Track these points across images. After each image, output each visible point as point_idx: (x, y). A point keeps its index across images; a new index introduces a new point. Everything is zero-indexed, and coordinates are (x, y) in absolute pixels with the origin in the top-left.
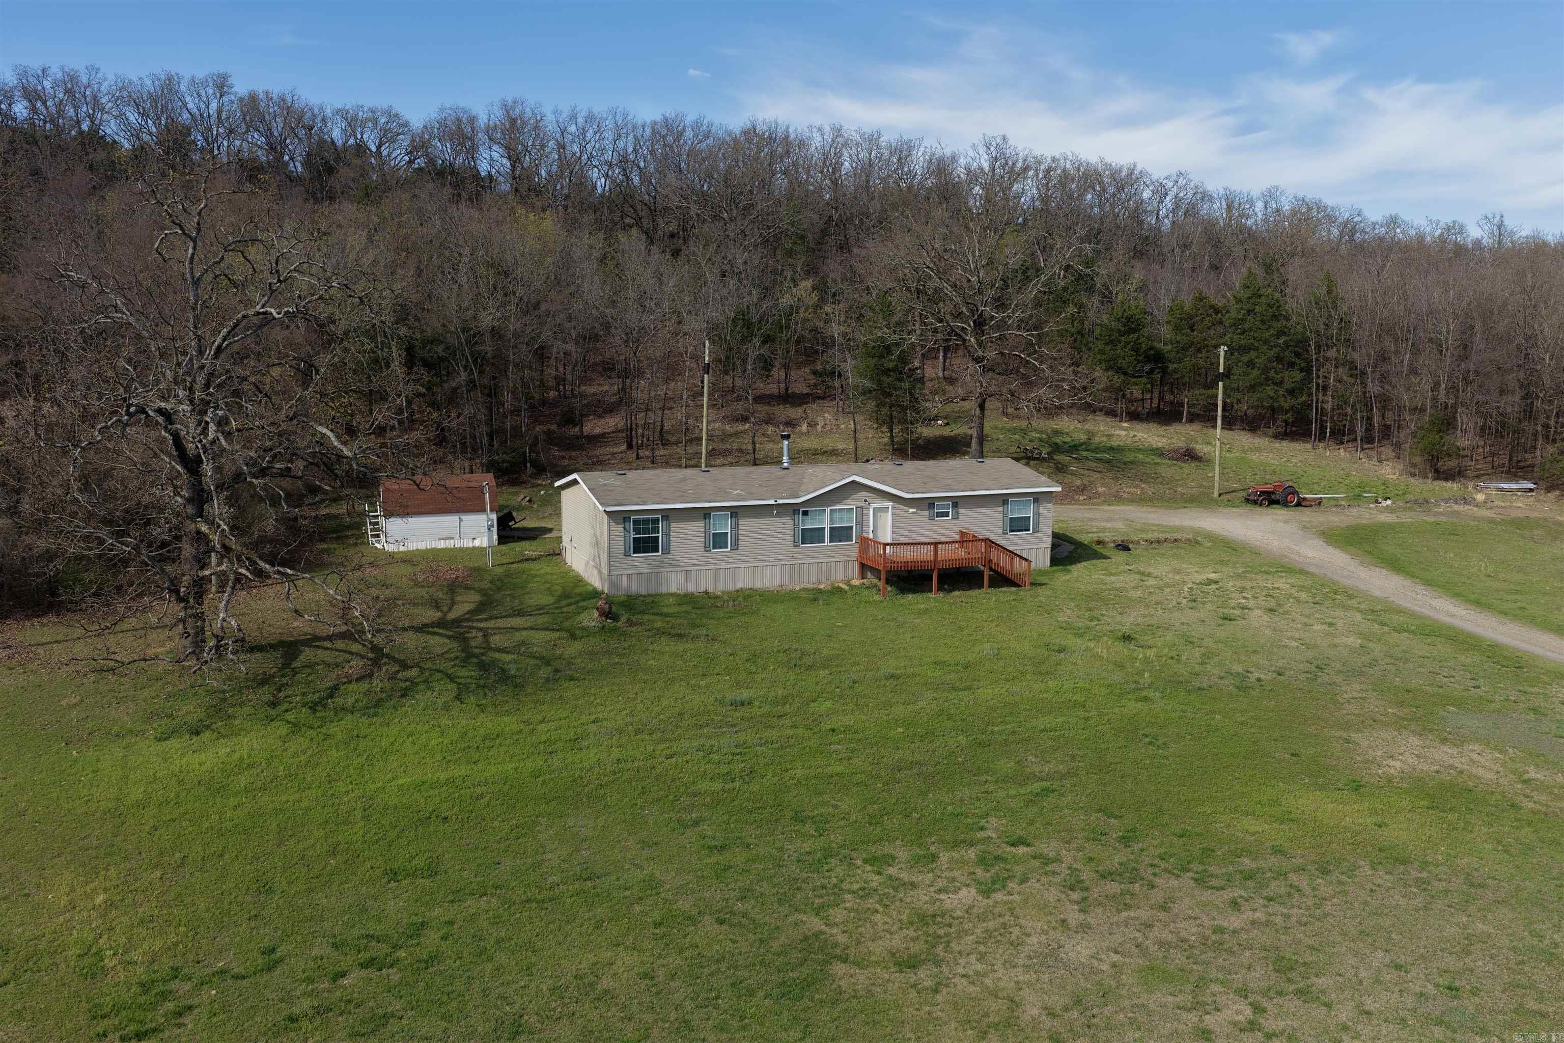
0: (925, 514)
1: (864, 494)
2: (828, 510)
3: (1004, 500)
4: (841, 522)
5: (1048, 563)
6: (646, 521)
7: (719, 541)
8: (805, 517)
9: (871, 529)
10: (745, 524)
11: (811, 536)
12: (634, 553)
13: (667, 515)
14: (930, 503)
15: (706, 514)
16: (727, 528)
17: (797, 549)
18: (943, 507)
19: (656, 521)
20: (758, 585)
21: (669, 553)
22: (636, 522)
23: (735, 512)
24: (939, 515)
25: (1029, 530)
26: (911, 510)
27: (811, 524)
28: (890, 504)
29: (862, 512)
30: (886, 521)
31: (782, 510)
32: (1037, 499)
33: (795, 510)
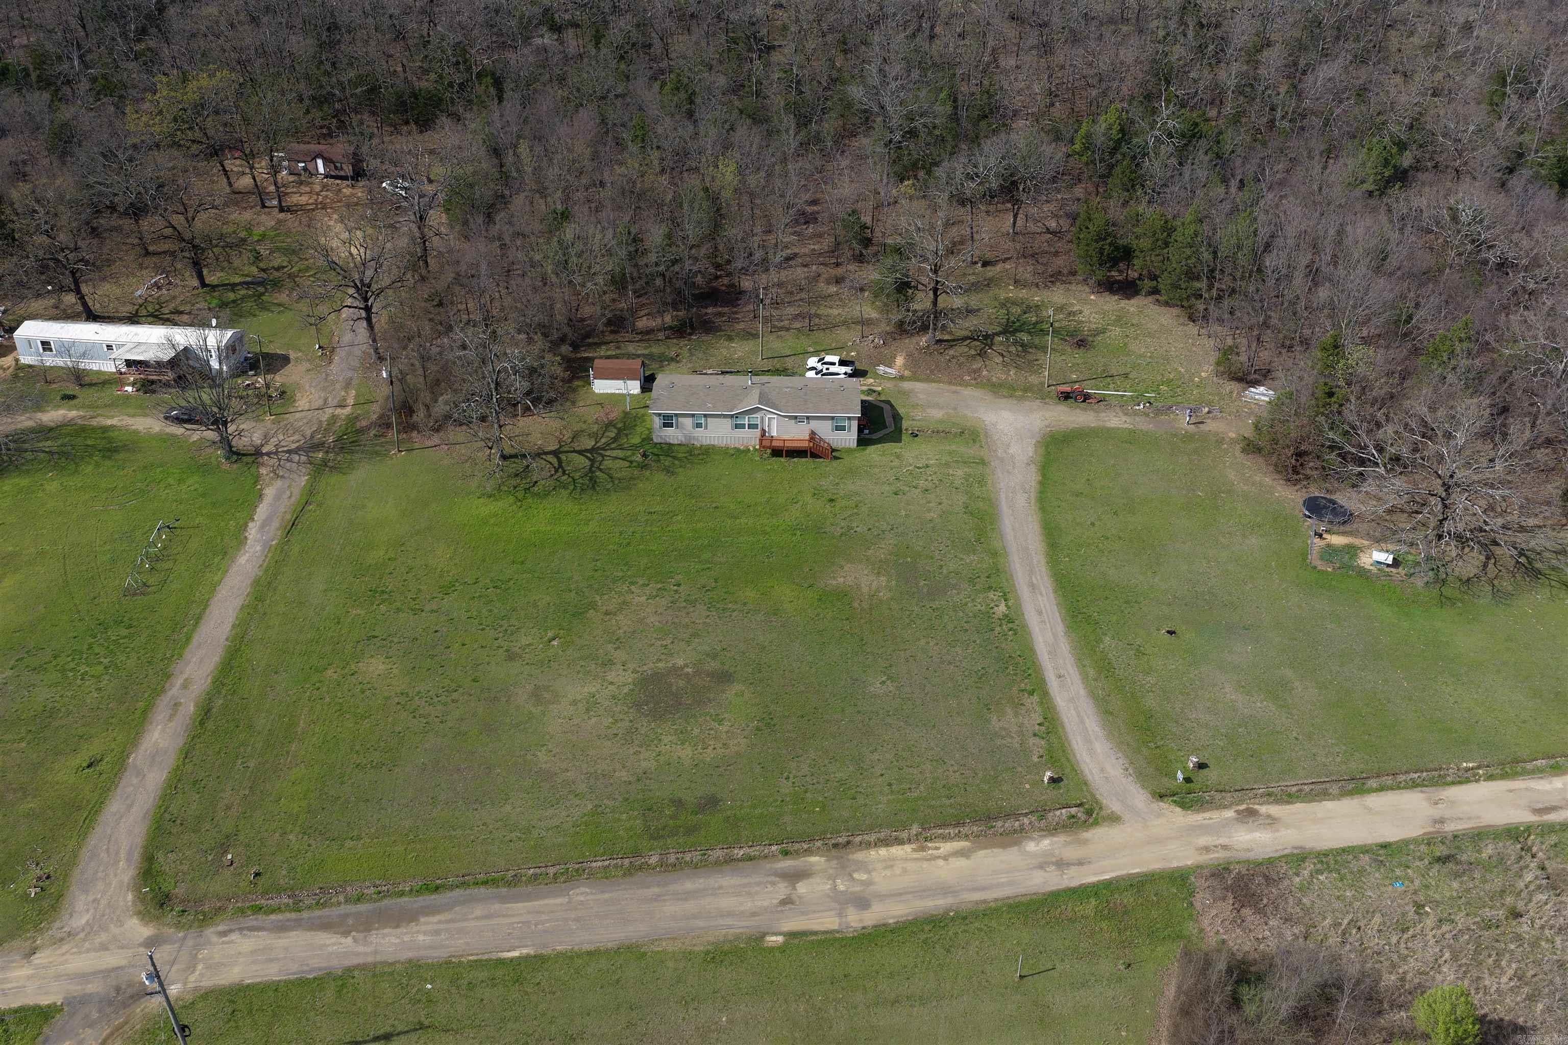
0: (793, 421)
1: (763, 411)
2: (747, 417)
3: (833, 418)
4: (755, 423)
5: (856, 445)
6: (668, 416)
7: (699, 425)
8: (737, 419)
9: (769, 427)
10: (711, 420)
11: (737, 426)
12: (664, 427)
13: (676, 415)
14: (796, 417)
15: (692, 415)
16: (702, 421)
17: (733, 431)
18: (802, 420)
19: (672, 417)
20: (716, 442)
21: (677, 428)
22: (664, 416)
23: (705, 416)
24: (801, 424)
25: (846, 432)
26: (787, 421)
27: (739, 422)
28: (775, 416)
29: (762, 419)
30: (774, 423)
31: (725, 416)
32: (849, 418)
33: (732, 416)
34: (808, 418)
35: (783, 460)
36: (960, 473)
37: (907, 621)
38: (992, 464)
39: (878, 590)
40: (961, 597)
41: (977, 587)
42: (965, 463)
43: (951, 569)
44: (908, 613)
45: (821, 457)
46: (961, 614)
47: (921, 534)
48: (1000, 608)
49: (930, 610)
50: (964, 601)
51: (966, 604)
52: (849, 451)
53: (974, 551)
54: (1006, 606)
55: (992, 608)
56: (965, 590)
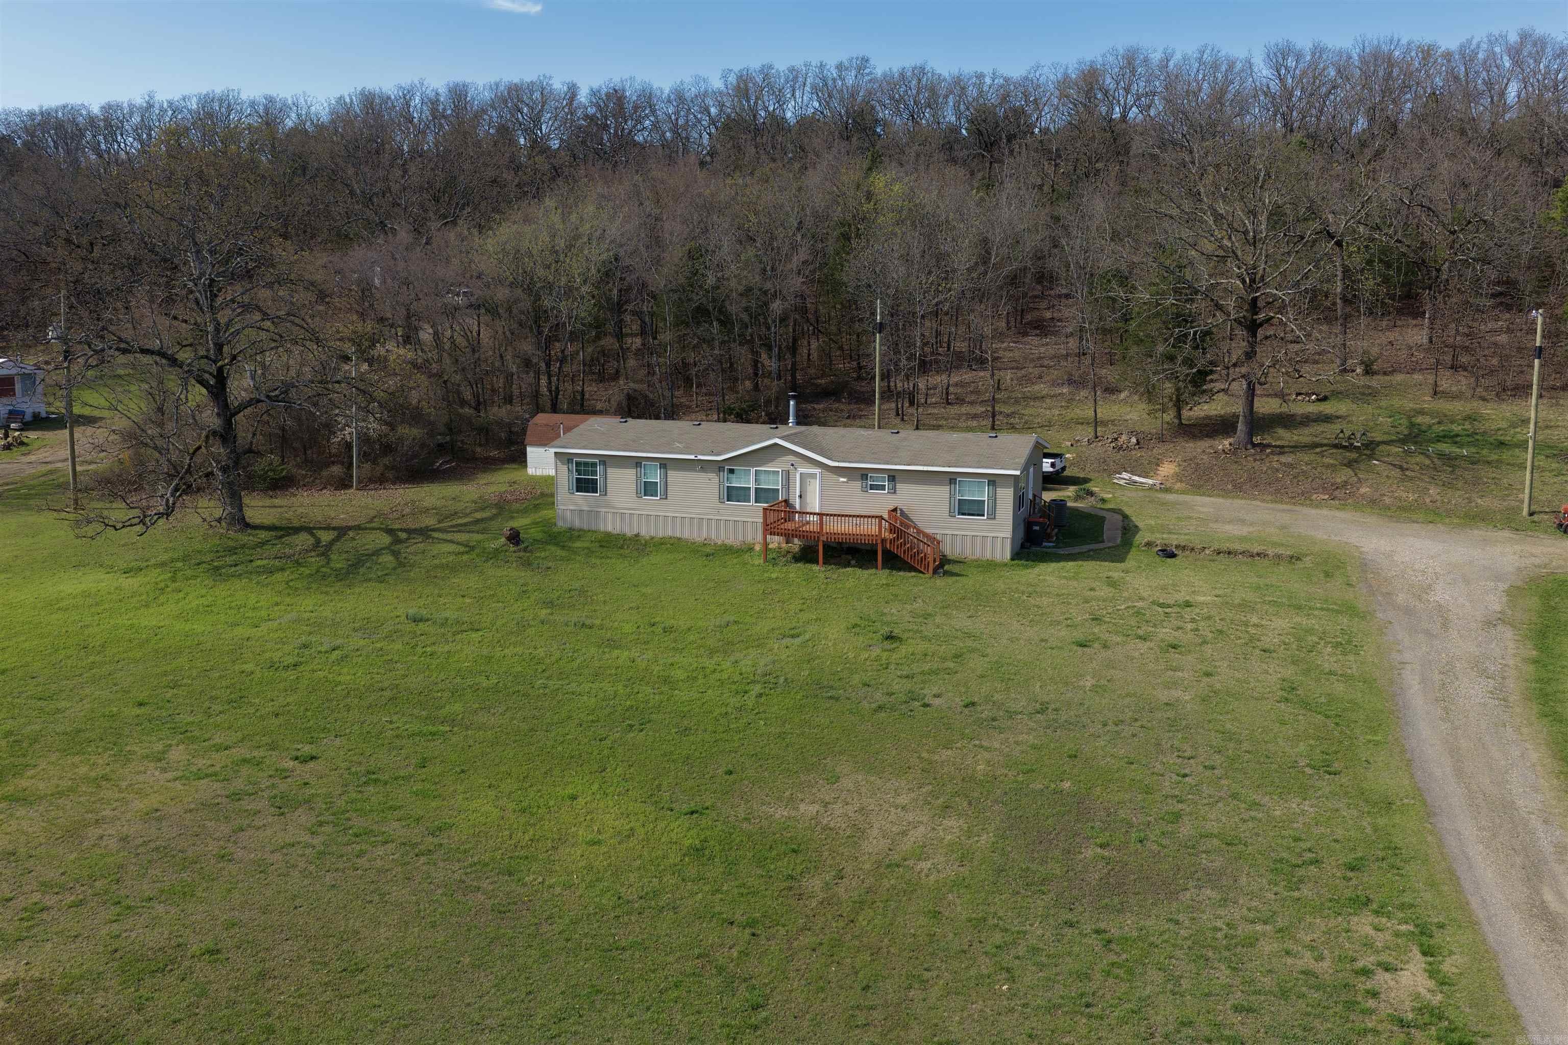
0: (858, 484)
1: (791, 458)
2: (753, 470)
3: (952, 479)
4: (769, 484)
5: (1008, 555)
6: (586, 464)
7: (649, 489)
8: (730, 476)
9: (798, 494)
10: (674, 476)
11: (734, 494)
12: (577, 491)
13: (605, 461)
14: (863, 475)
15: (637, 463)
16: (656, 477)
17: (722, 506)
18: (877, 479)
19: (594, 465)
20: (686, 535)
21: (606, 495)
22: (578, 464)
23: (664, 464)
24: (872, 487)
25: (983, 515)
26: (842, 479)
27: (737, 483)
28: (817, 471)
29: (787, 476)
30: (814, 488)
31: (704, 466)
32: (993, 481)
33: (719, 467)
34: (893, 477)
35: (815, 568)
36: (1281, 624)
37: (985, 966)
38: (1380, 615)
39: (921, 853)
40: (1236, 913)
41: (1306, 891)
42: (1299, 608)
43: (1213, 827)
44: (998, 938)
45: (912, 569)
46: (1223, 974)
47: (1127, 731)
48: (1405, 977)
49: (1093, 941)
50: (1244, 930)
51: (1251, 942)
52: (990, 566)
53: (1304, 792)
54: (1432, 973)
55: (1366, 972)
56: (1252, 895)
